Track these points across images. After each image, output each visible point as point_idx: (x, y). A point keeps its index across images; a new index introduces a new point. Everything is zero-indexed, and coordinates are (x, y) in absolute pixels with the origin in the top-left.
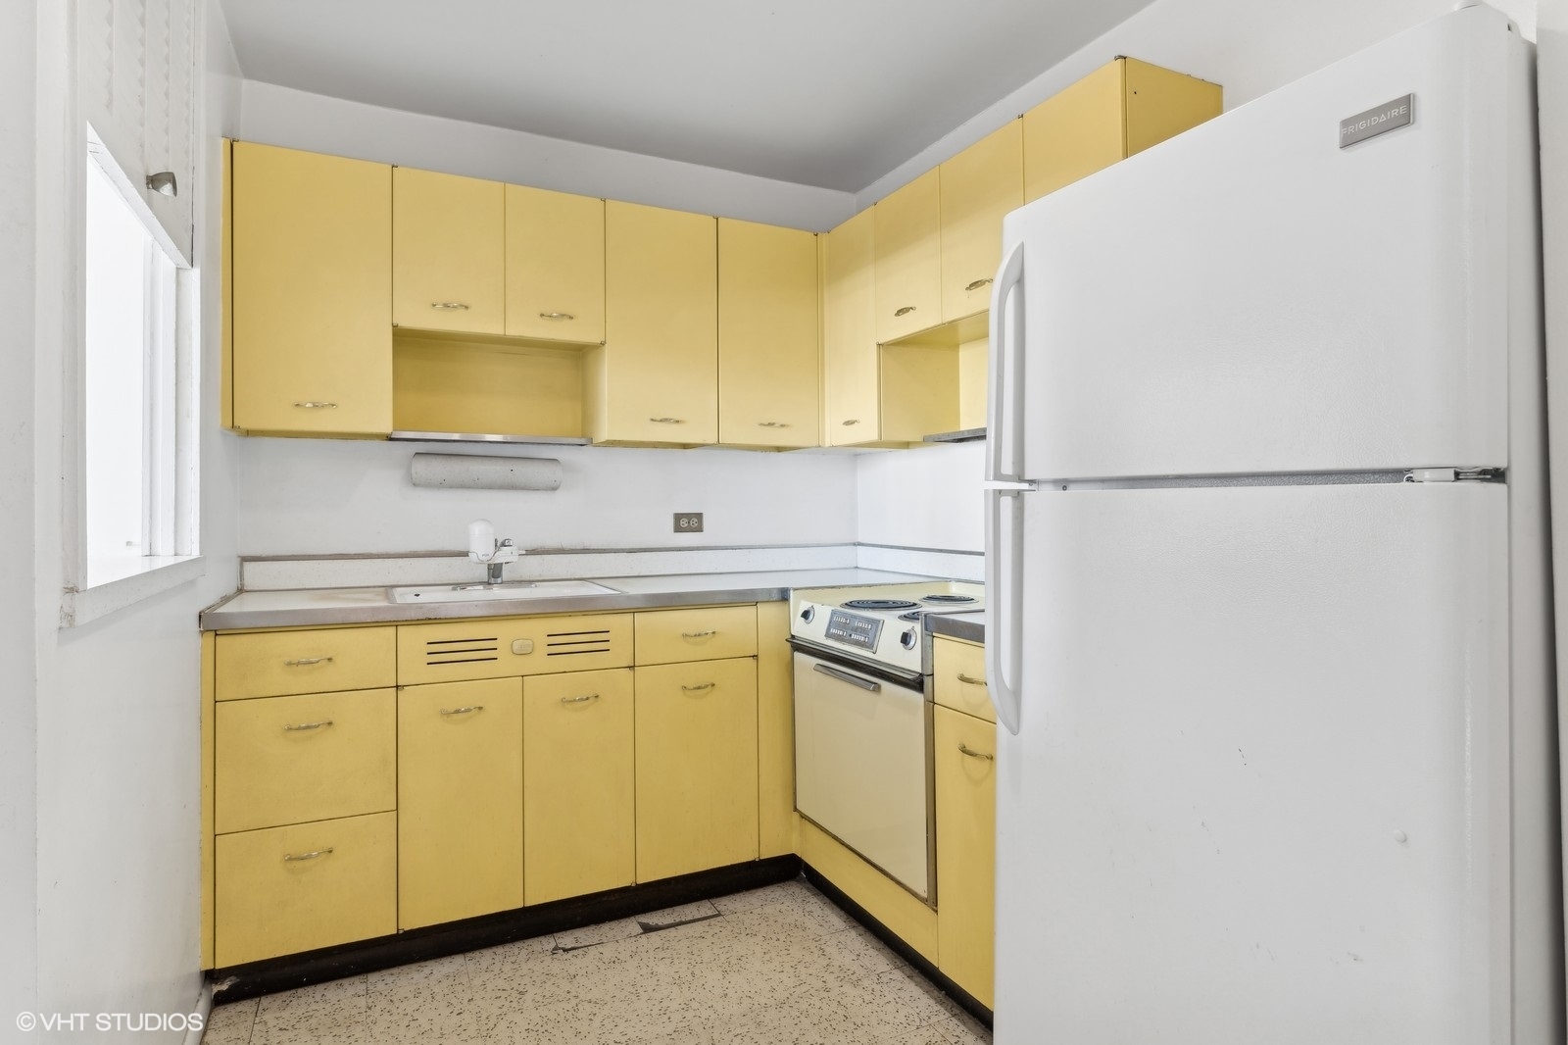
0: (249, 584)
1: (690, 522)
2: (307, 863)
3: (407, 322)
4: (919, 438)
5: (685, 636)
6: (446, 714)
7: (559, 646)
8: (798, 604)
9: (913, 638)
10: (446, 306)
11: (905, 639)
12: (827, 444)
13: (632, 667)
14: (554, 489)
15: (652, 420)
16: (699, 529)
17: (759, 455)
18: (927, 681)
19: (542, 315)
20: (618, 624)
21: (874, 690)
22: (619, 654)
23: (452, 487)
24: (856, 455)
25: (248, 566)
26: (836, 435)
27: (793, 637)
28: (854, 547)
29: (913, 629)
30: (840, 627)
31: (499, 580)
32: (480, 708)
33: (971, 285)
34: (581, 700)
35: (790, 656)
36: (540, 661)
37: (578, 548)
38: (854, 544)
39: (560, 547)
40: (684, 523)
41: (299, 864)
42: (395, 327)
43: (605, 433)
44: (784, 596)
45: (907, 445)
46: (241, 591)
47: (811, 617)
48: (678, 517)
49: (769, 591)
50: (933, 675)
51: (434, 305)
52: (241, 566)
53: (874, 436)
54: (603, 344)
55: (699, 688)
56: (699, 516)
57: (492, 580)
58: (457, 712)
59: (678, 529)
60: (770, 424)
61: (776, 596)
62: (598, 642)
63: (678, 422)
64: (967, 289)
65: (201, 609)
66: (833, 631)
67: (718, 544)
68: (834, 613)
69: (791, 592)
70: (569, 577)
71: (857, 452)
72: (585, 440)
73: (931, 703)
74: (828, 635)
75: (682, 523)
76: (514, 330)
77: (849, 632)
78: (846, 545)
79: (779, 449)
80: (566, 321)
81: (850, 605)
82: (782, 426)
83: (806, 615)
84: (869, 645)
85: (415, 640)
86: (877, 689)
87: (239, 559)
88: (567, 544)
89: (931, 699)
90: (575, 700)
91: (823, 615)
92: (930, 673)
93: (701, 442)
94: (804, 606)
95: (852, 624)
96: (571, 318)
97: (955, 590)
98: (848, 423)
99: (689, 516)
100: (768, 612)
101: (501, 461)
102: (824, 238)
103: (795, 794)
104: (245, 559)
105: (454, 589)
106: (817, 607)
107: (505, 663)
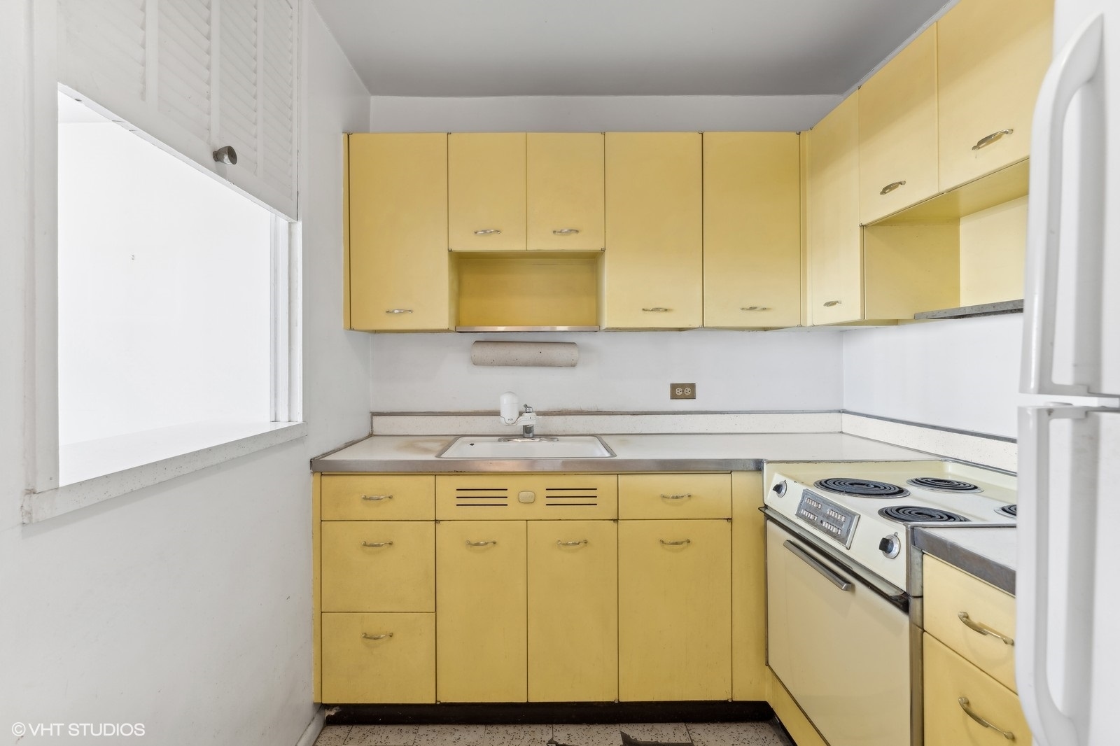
0: (377, 430)
1: (683, 391)
2: (377, 641)
3: (459, 247)
4: (909, 316)
5: (664, 497)
6: (470, 544)
7: (556, 498)
8: (773, 476)
9: (896, 546)
10: (485, 231)
11: (885, 545)
12: (809, 323)
13: (616, 520)
14: (573, 366)
15: (644, 310)
16: (693, 397)
17: (746, 334)
18: (915, 604)
19: (554, 232)
20: (604, 483)
21: (846, 589)
22: (605, 508)
23: (499, 365)
24: (842, 331)
25: (376, 419)
26: (817, 314)
27: (766, 507)
28: (840, 414)
29: (896, 535)
30: (809, 508)
31: (531, 435)
32: (494, 543)
33: (980, 143)
34: (575, 544)
35: (763, 523)
36: (540, 509)
37: (593, 410)
38: (839, 412)
39: (579, 409)
40: (679, 392)
41: (371, 642)
42: (450, 251)
43: (607, 323)
44: (758, 466)
45: (896, 322)
46: (371, 435)
47: (783, 491)
48: (674, 387)
49: (744, 461)
50: (922, 597)
51: (476, 233)
52: (372, 418)
53: (857, 316)
54: (603, 250)
55: (677, 543)
56: (693, 386)
57: (526, 435)
58: (478, 544)
59: (674, 396)
60: (752, 308)
61: (752, 466)
62: (588, 498)
63: (666, 310)
64: (974, 148)
65: (313, 456)
66: (804, 513)
67: (708, 410)
68: (805, 493)
69: (765, 464)
70: (585, 433)
71: (843, 330)
72: (594, 327)
73: (918, 631)
74: (799, 515)
75: (677, 391)
76: (535, 245)
77: (821, 518)
78: (830, 412)
79: (765, 329)
80: (574, 235)
81: (825, 485)
82: (764, 309)
83: (778, 489)
84: (842, 540)
85: (448, 485)
86: (850, 587)
87: (370, 414)
88: (585, 407)
89: (919, 623)
90: (567, 544)
91: (795, 492)
92: (920, 595)
93: (687, 326)
94: (777, 480)
95: (823, 510)
96: (577, 231)
97: (952, 472)
98: (829, 304)
99: (683, 386)
100: (742, 480)
101: (533, 346)
102: (807, 137)
103: (767, 649)
104: (374, 414)
105: (499, 440)
106: (790, 483)
107: (514, 509)
